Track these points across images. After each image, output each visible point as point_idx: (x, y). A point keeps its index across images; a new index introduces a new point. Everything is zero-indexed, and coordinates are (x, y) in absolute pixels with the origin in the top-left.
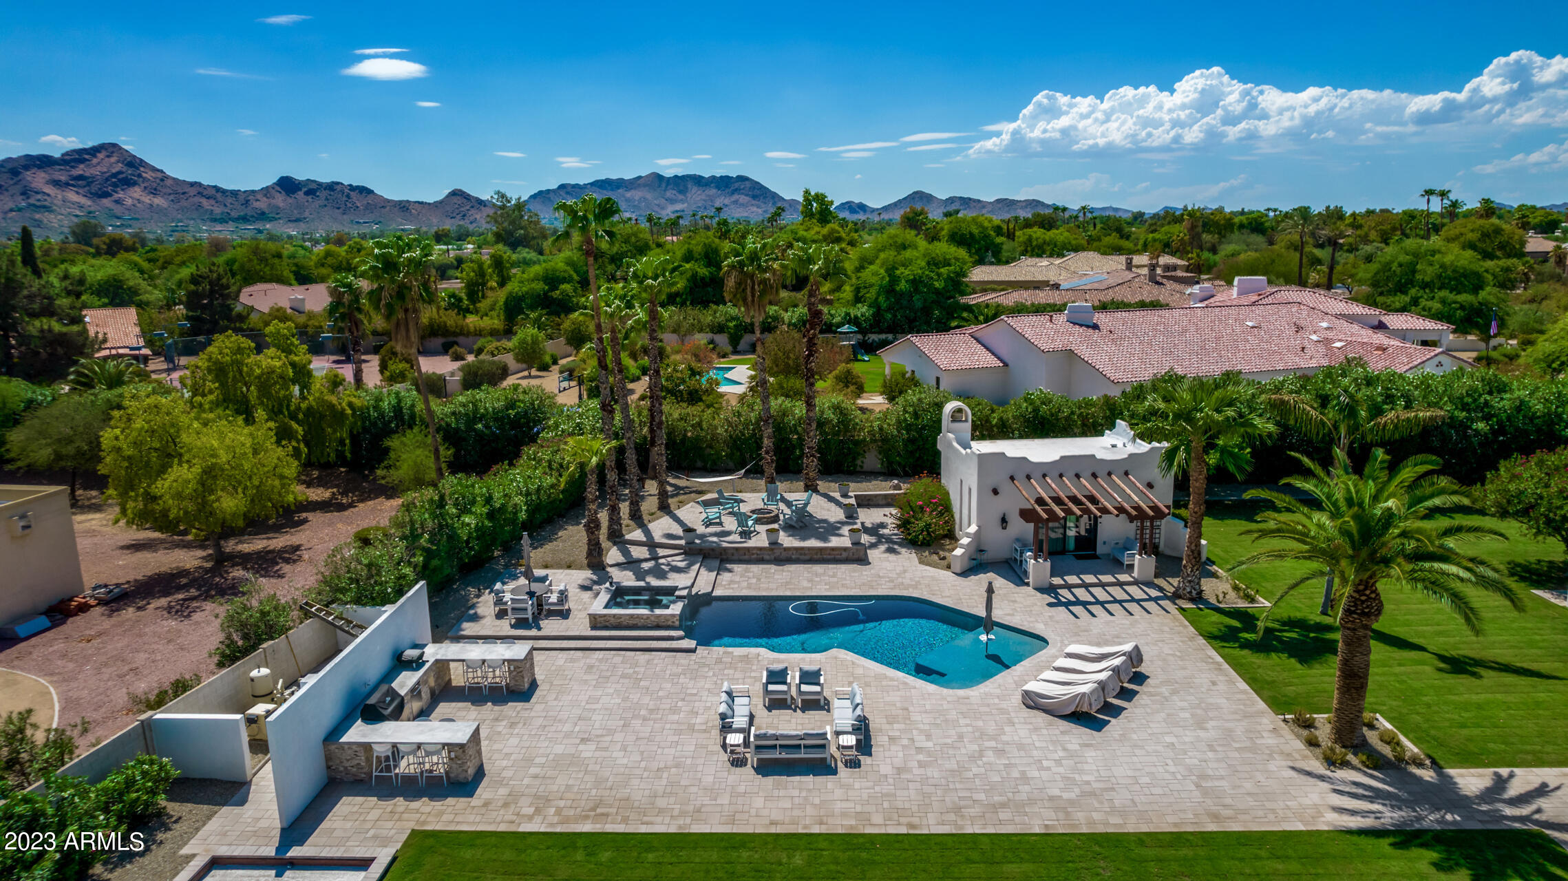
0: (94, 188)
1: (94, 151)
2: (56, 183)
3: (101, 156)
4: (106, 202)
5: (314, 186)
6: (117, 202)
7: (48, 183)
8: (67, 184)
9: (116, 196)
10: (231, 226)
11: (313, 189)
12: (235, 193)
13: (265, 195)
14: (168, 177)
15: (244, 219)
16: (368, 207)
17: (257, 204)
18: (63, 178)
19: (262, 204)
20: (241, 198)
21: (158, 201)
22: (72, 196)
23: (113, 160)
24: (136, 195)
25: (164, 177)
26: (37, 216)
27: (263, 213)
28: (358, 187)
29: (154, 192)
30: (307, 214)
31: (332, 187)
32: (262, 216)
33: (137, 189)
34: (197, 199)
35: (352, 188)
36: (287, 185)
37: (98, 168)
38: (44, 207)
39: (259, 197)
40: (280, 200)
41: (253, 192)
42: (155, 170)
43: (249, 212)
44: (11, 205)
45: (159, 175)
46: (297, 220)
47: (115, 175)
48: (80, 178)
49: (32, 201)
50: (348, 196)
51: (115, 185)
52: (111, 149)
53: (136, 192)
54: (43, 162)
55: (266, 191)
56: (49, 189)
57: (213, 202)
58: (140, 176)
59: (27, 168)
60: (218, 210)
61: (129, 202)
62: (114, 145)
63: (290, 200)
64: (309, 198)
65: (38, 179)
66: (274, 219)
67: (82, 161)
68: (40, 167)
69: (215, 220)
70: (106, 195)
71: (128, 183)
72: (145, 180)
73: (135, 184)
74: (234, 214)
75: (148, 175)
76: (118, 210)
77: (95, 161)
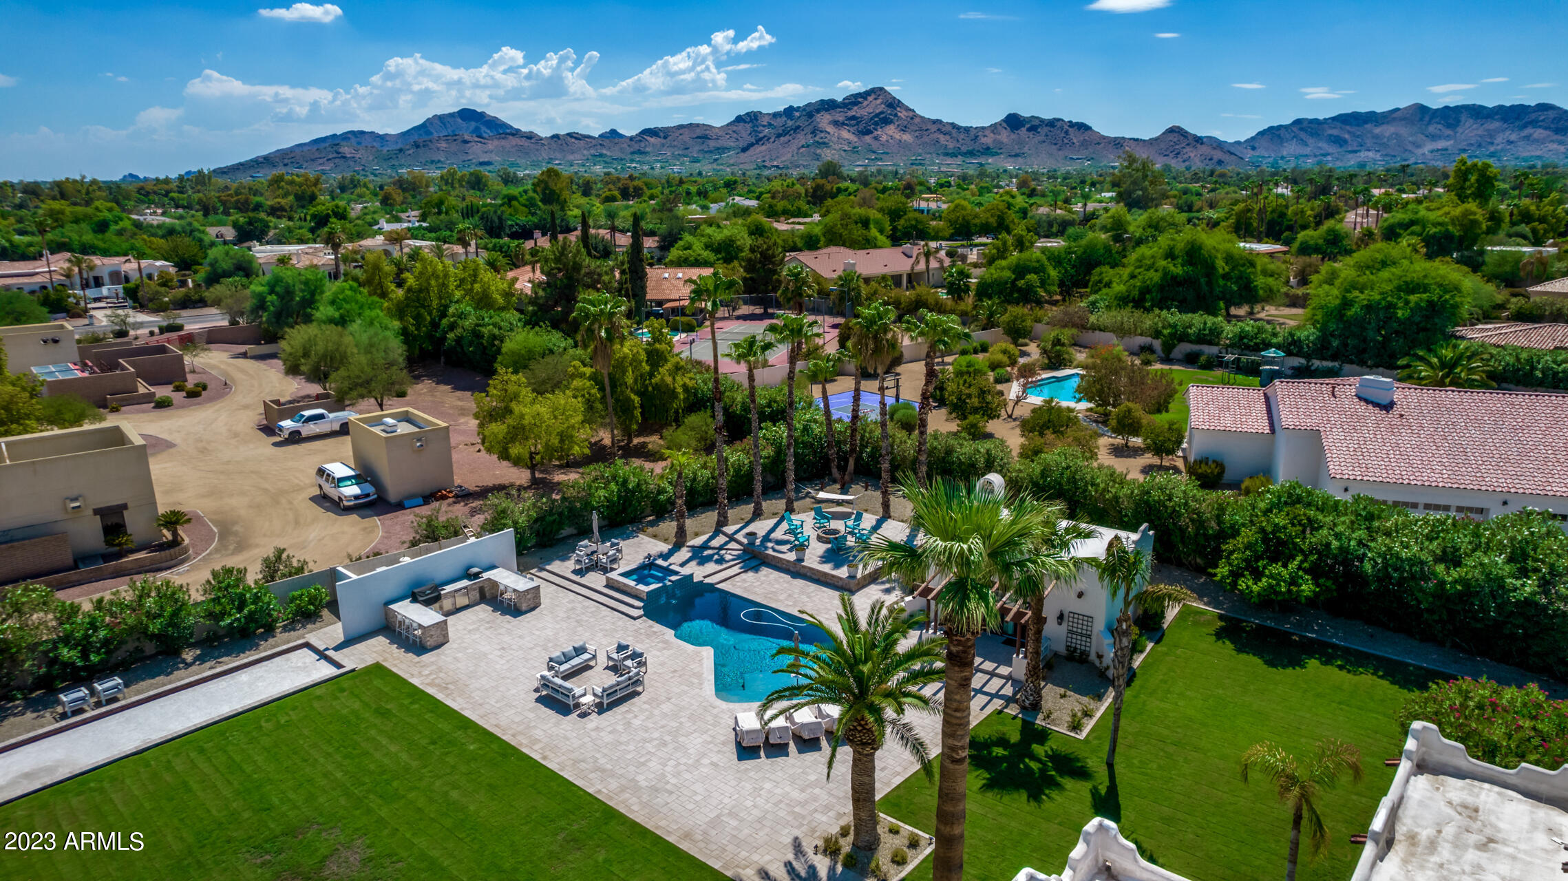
0: (861, 127)
1: (865, 95)
2: (836, 123)
3: (870, 99)
4: (868, 138)
5: (1036, 123)
6: (876, 138)
7: (830, 123)
8: (843, 124)
9: (876, 133)
10: (959, 160)
11: (1035, 125)
12: (967, 130)
13: (993, 132)
14: (916, 116)
15: (971, 153)
16: (1085, 144)
17: (984, 140)
18: (841, 119)
19: (988, 140)
20: (972, 133)
21: (907, 137)
22: (845, 134)
23: (879, 102)
24: (890, 133)
25: (913, 115)
26: (818, 151)
27: (988, 148)
28: (1077, 124)
29: (904, 129)
30: (1026, 150)
31: (1052, 123)
32: (987, 151)
33: (892, 127)
34: (936, 135)
35: (1071, 124)
36: (1013, 122)
37: (865, 111)
38: (824, 143)
39: (987, 133)
40: (1005, 136)
41: (983, 128)
42: (908, 109)
43: (976, 147)
44: (803, 142)
45: (911, 114)
46: (1016, 155)
47: (877, 115)
48: (853, 118)
49: (817, 139)
50: (1067, 133)
51: (876, 124)
52: (878, 92)
53: (891, 130)
54: (828, 105)
55: (994, 128)
56: (830, 129)
57: (948, 137)
58: (896, 115)
59: (818, 111)
60: (951, 145)
61: (884, 138)
62: (881, 89)
63: (1013, 136)
64: (1031, 134)
65: (824, 120)
66: (997, 154)
67: (855, 104)
68: (827, 110)
69: (947, 154)
70: (869, 132)
71: (886, 121)
72: (899, 118)
73: (891, 122)
74: (964, 149)
75: (903, 114)
76: (875, 145)
77: (866, 103)
